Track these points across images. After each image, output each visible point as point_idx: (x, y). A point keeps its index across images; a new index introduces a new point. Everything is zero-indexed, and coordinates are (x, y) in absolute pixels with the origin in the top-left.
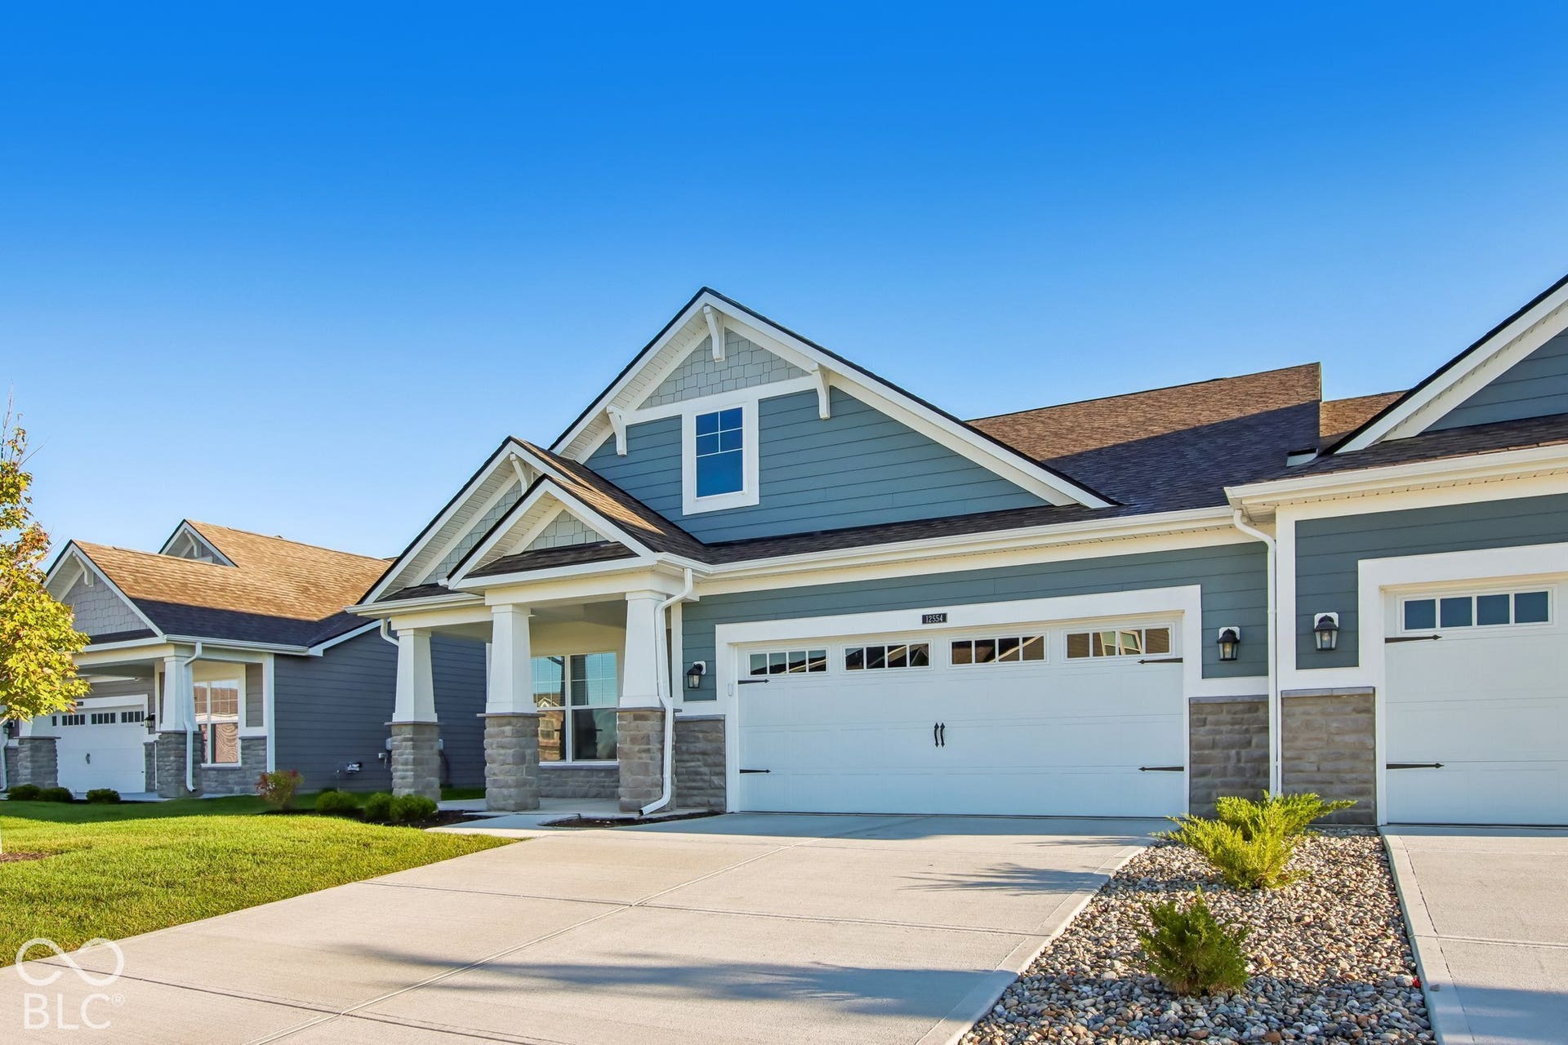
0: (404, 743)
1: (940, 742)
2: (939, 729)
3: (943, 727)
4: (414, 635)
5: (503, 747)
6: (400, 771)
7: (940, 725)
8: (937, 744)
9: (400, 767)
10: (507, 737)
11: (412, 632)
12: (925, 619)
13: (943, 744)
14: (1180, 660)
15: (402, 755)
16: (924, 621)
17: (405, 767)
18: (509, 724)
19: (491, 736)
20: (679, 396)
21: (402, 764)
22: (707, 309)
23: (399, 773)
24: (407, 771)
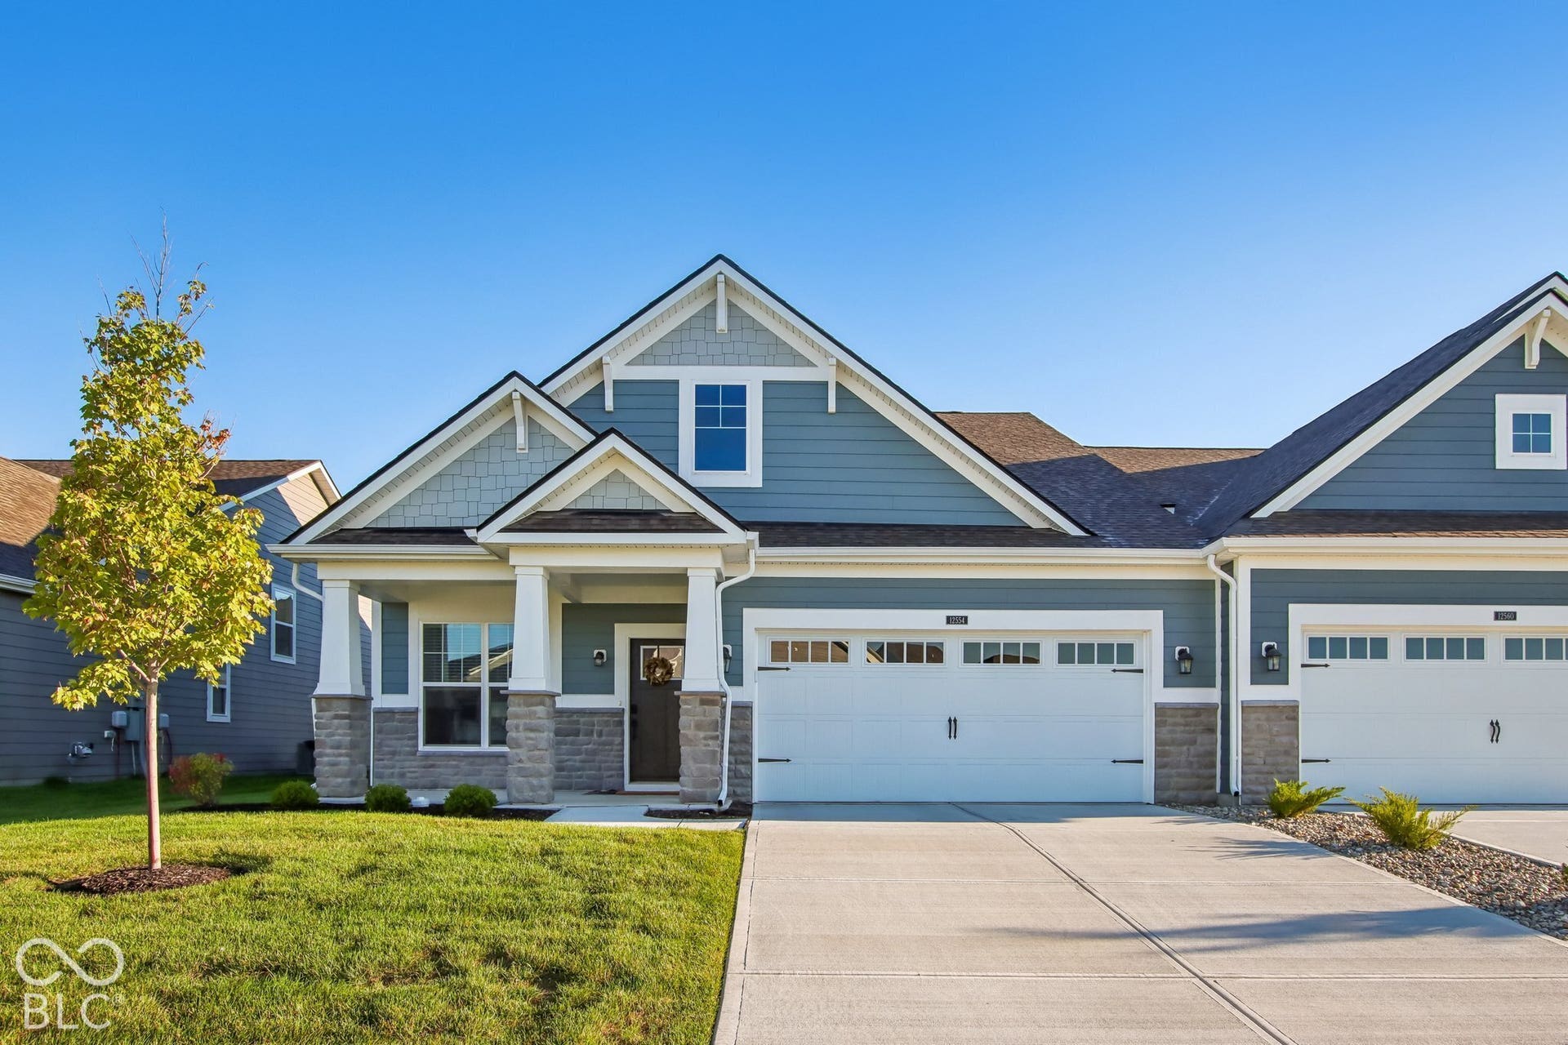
0: (336, 721)
1: (952, 735)
2: (953, 723)
3: (955, 721)
4: (350, 588)
5: (532, 730)
6: (327, 755)
7: (953, 719)
8: (950, 737)
9: (328, 751)
10: (539, 718)
11: (348, 584)
12: (949, 620)
13: (955, 737)
14: (1141, 671)
15: (333, 735)
16: (948, 622)
17: (336, 751)
18: (542, 703)
19: (517, 716)
20: (677, 359)
21: (332, 747)
22: (721, 278)
23: (326, 759)
24: (340, 755)
